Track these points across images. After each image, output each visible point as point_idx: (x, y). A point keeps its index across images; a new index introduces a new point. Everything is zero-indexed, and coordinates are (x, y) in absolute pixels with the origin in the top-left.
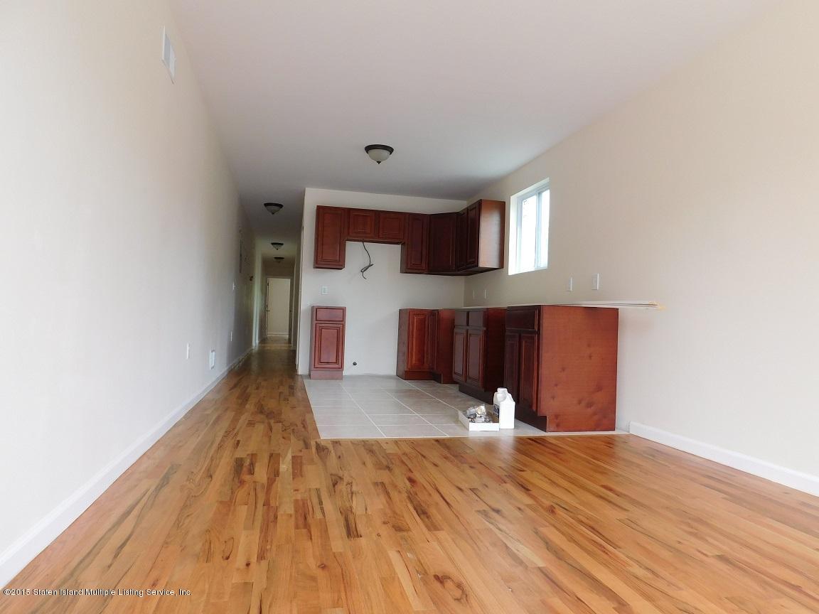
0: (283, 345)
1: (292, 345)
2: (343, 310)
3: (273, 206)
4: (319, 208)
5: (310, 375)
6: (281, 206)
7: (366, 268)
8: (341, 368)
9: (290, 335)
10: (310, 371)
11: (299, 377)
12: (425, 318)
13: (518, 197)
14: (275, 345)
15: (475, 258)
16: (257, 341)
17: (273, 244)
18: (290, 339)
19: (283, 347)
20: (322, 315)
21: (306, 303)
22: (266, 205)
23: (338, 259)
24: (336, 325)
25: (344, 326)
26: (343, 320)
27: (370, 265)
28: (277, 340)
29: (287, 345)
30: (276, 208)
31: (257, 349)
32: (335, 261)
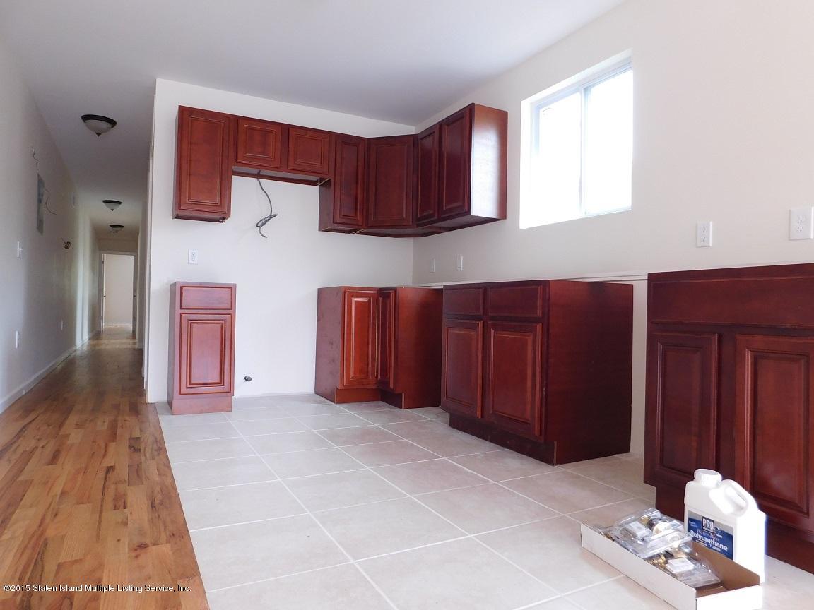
0: (124, 341)
1: (137, 340)
2: (231, 289)
3: (99, 122)
4: (183, 111)
5: (170, 404)
6: (112, 123)
7: (264, 222)
8: (230, 390)
9: (134, 325)
10: (170, 394)
11: (150, 409)
12: (369, 302)
13: (531, 104)
14: (113, 341)
15: (464, 200)
16: (86, 337)
17: (105, 202)
18: (134, 332)
19: (124, 344)
20: (192, 298)
21: (159, 278)
22: (86, 118)
23: (218, 201)
24: (217, 317)
25: (232, 317)
26: (231, 307)
27: (272, 216)
28: (114, 334)
29: (131, 341)
30: (104, 125)
31: (85, 348)
32: (214, 205)
